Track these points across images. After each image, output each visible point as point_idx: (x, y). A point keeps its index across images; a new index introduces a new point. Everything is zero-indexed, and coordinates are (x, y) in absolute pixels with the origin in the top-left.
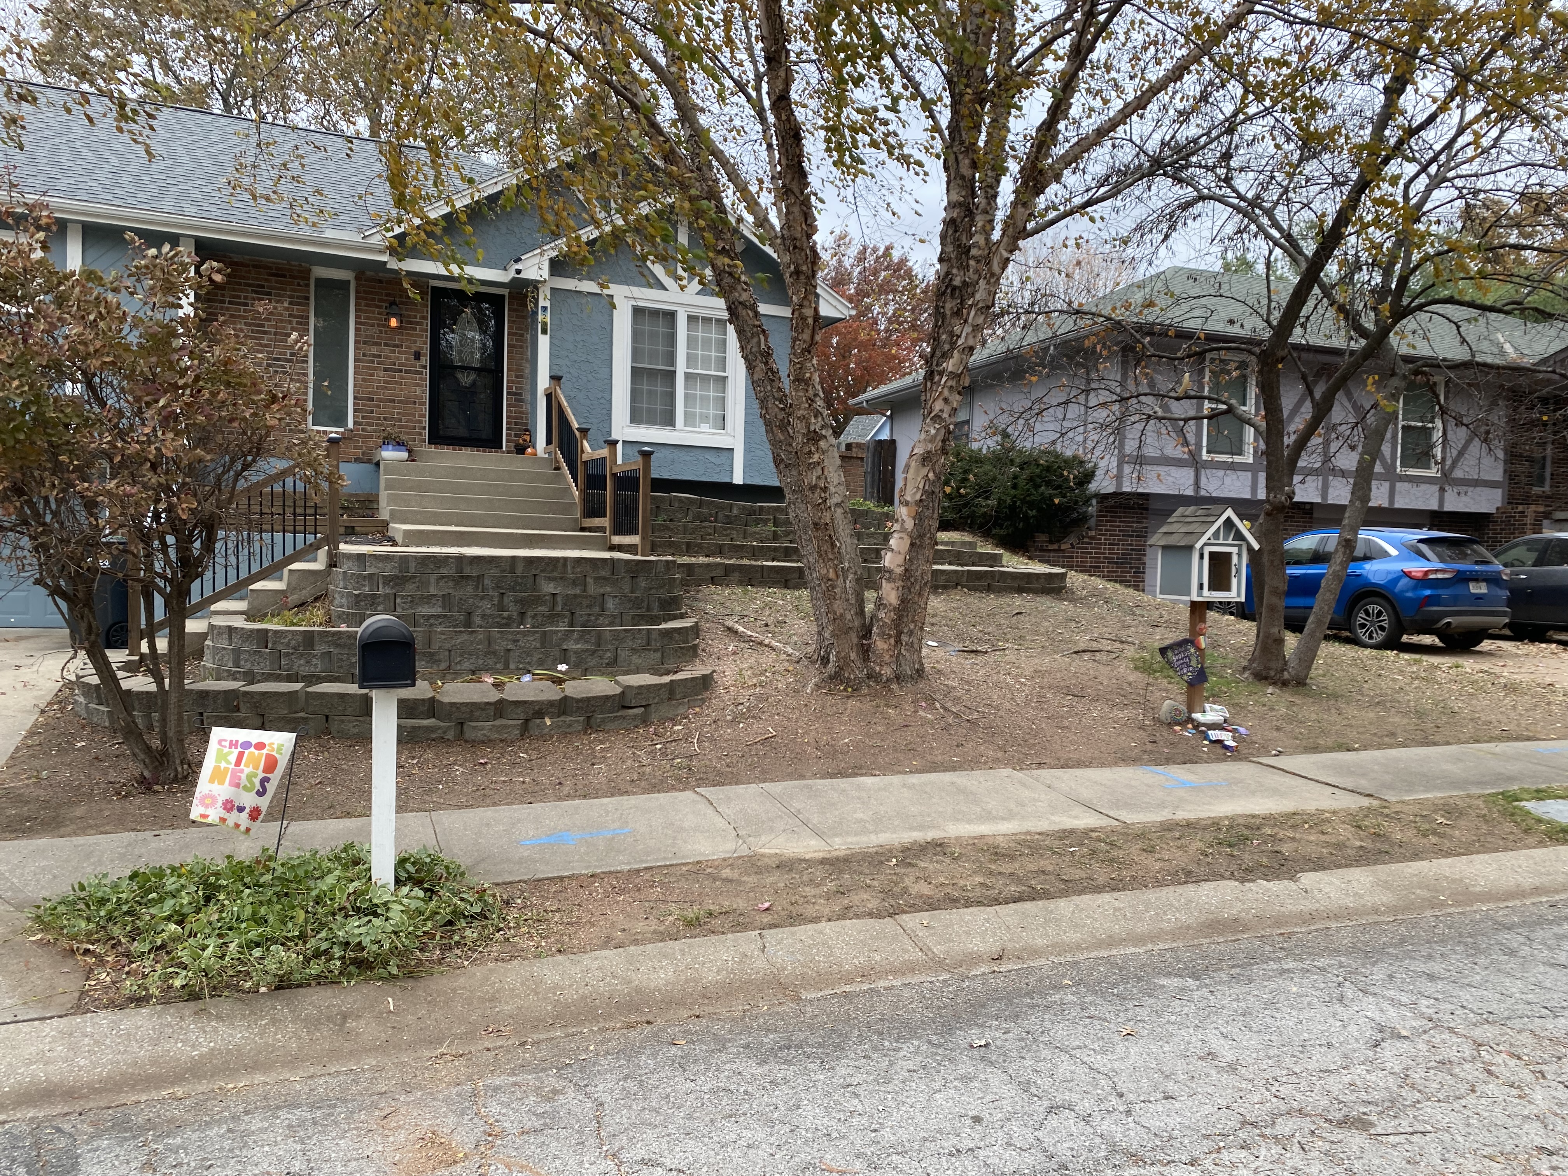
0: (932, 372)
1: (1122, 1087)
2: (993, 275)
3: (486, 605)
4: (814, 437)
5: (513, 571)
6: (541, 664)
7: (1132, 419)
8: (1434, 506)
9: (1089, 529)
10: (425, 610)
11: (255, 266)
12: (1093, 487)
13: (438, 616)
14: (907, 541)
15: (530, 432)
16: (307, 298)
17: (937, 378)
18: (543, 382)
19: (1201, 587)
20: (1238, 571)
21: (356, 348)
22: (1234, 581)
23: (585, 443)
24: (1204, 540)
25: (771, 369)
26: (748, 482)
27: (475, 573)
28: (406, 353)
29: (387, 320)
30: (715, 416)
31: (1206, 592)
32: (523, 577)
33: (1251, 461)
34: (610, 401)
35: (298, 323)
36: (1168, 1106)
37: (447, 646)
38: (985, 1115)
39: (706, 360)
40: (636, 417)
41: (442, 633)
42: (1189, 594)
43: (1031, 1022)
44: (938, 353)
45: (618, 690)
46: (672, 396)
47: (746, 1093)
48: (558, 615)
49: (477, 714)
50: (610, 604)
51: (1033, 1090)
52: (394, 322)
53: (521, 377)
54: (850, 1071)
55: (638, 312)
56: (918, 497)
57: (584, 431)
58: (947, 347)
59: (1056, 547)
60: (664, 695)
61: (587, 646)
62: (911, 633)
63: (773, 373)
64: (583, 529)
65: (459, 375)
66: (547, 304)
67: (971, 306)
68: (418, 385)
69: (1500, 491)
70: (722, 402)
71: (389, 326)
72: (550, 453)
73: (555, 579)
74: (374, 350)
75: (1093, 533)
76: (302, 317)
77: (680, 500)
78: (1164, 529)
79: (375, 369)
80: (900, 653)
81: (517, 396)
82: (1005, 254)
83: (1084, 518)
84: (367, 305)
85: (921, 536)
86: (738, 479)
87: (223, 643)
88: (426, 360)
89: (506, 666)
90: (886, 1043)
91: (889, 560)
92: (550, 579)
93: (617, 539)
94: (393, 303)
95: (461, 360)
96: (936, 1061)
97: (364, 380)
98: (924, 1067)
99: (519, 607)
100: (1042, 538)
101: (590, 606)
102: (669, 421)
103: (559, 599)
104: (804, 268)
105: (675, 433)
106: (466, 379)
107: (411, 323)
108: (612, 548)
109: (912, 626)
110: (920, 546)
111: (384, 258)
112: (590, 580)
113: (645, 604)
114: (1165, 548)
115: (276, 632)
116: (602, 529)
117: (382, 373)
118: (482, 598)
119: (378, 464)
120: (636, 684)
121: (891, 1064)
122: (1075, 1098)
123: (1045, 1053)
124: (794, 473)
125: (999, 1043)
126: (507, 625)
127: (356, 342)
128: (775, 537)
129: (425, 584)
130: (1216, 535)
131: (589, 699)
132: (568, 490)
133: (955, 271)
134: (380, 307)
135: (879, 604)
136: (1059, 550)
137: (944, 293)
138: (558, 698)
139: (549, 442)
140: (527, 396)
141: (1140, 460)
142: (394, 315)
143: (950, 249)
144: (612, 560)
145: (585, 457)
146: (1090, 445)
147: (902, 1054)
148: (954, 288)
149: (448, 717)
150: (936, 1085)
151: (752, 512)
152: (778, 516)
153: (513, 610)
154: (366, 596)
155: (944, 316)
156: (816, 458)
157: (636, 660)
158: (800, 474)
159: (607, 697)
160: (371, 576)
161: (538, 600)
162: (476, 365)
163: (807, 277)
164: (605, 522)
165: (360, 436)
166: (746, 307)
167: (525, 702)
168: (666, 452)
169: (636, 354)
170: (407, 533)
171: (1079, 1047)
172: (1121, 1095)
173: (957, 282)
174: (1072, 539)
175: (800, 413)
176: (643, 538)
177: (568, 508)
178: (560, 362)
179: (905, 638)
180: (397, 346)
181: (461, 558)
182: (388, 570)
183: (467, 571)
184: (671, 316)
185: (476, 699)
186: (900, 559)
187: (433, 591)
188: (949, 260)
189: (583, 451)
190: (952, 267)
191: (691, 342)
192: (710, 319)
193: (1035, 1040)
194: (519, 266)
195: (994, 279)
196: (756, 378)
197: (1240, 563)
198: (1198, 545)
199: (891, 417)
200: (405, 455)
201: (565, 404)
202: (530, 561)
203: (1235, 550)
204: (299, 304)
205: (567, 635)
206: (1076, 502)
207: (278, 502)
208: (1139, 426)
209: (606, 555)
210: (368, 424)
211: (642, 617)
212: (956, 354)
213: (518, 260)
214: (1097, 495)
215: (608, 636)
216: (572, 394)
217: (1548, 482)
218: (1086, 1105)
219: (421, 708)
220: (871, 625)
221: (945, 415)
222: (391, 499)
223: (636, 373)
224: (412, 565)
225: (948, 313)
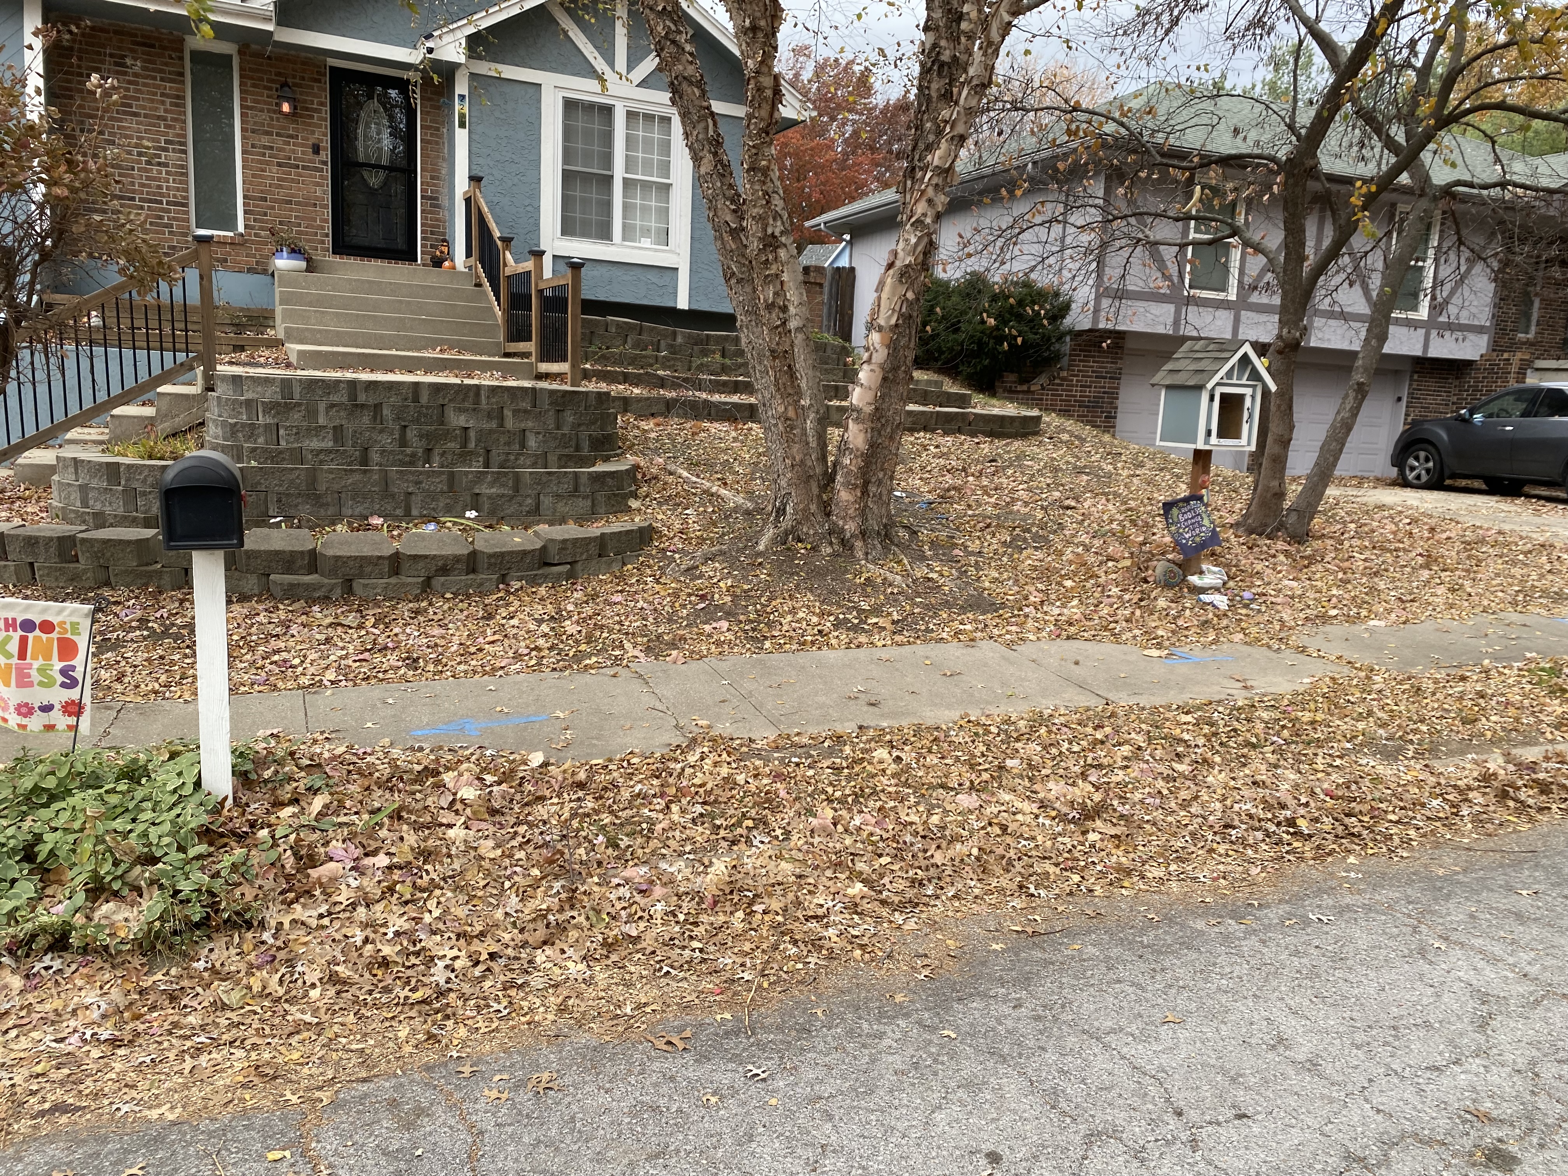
0: (913, 169)
1: (1180, 1099)
2: (990, 43)
3: (386, 440)
4: (771, 243)
5: (416, 399)
6: (449, 510)
7: (1117, 244)
8: (1417, 351)
9: (1061, 369)
10: (315, 444)
11: (116, 32)
12: (1068, 321)
13: (329, 451)
14: (879, 375)
15: (447, 242)
16: (182, 74)
17: (919, 174)
18: (462, 185)
19: (1209, 433)
20: (1251, 416)
21: (243, 137)
22: (1245, 427)
23: (507, 253)
24: (1216, 379)
25: (720, 161)
26: (695, 307)
27: (371, 402)
28: (303, 145)
29: (279, 105)
30: (658, 230)
31: (1214, 439)
32: (427, 408)
33: (1234, 298)
34: (538, 208)
35: (171, 104)
36: (1245, 1131)
37: (336, 487)
38: (1005, 1152)
39: (648, 164)
40: (568, 229)
41: (331, 471)
42: (1195, 442)
43: (1046, 988)
44: (921, 146)
45: (538, 545)
46: (607, 206)
47: (680, 1111)
48: (471, 453)
49: (368, 569)
50: (532, 442)
51: (1063, 1105)
52: (286, 108)
53: (438, 178)
54: (820, 1072)
55: (570, 106)
56: (893, 321)
57: (507, 241)
58: (931, 138)
59: (1025, 388)
60: (594, 549)
61: (502, 491)
62: (880, 482)
63: (724, 166)
64: (507, 355)
65: (366, 174)
66: (466, 92)
67: (963, 84)
68: (318, 184)
69: (1485, 337)
70: (664, 213)
71: (281, 112)
72: (470, 268)
73: (465, 410)
74: (265, 140)
75: (1064, 374)
76: (178, 97)
77: (618, 324)
78: (1169, 366)
79: (267, 163)
80: (866, 506)
81: (432, 200)
82: (1007, 18)
83: (1057, 357)
84: (254, 86)
85: (895, 369)
86: (683, 303)
87: (69, 477)
88: (326, 155)
89: (408, 514)
90: (865, 1025)
91: (858, 396)
92: (461, 410)
93: (544, 367)
94: (284, 85)
95: (367, 155)
96: (930, 1054)
97: (254, 176)
98: (916, 1066)
99: (424, 442)
100: (1011, 377)
101: (508, 444)
102: (604, 233)
103: (472, 434)
104: (763, 23)
105: (612, 248)
106: (374, 180)
107: (307, 109)
108: (540, 377)
109: (881, 475)
110: (894, 381)
111: (270, 27)
112: (508, 413)
113: (573, 443)
114: (1169, 387)
115: (129, 467)
116: (527, 355)
117: (275, 169)
118: (381, 431)
119: (273, 275)
120: (560, 538)
121: (873, 1061)
122: (1121, 1118)
123: (1072, 1041)
124: (748, 289)
125: (1010, 1023)
126: (412, 463)
127: (243, 130)
128: (724, 369)
129: (312, 413)
130: (1229, 374)
131: (502, 555)
132: (491, 309)
133: (943, 43)
134: (270, 89)
135: (843, 447)
136: (1028, 392)
137: (930, 69)
138: (466, 552)
139: (469, 255)
140: (444, 201)
141: (1121, 295)
142: (288, 100)
143: (937, 14)
144: (534, 389)
145: (508, 271)
146: (1066, 274)
147: (887, 1042)
148: (942, 65)
149: (333, 573)
150: (935, 1097)
151: (698, 342)
152: (727, 346)
153: (416, 445)
154: (243, 425)
155: (929, 99)
156: (773, 269)
157: (562, 508)
158: (754, 290)
159: (525, 553)
160: (248, 402)
161: (447, 435)
162: (384, 162)
163: (766, 35)
164: (531, 346)
165: (253, 242)
166: (691, 83)
167: (426, 557)
168: (603, 270)
169: (568, 155)
170: (301, 353)
171: (1113, 1031)
172: (1179, 1114)
173: (946, 57)
174: (1043, 380)
175: (755, 212)
176: (573, 366)
177: (489, 330)
178: (481, 161)
179: (872, 489)
180: (291, 137)
181: (353, 384)
182: (271, 394)
183: (362, 398)
184: (607, 111)
185: (367, 551)
186: (869, 396)
187: (322, 421)
188: (937, 29)
189: (505, 265)
190: (940, 37)
191: (630, 141)
192: (653, 117)
193: (1055, 1019)
194: (430, 44)
195: (992, 49)
196: (703, 170)
197: (1252, 406)
198: (1210, 386)
199: (850, 243)
200: (303, 264)
201: (485, 209)
202: (437, 388)
203: (1248, 391)
204: (171, 81)
205: (479, 477)
206: (1049, 339)
207: (153, 316)
208: (1125, 253)
209: (527, 384)
210: (262, 229)
211: (569, 457)
212: (944, 144)
213: (429, 36)
214: (1070, 332)
215: (528, 479)
216: (496, 200)
217: (1533, 329)
218: (1137, 1130)
219: (299, 563)
220: (835, 472)
221: (928, 220)
222: (287, 315)
223: (567, 176)
224: (297, 390)
225: (934, 94)
